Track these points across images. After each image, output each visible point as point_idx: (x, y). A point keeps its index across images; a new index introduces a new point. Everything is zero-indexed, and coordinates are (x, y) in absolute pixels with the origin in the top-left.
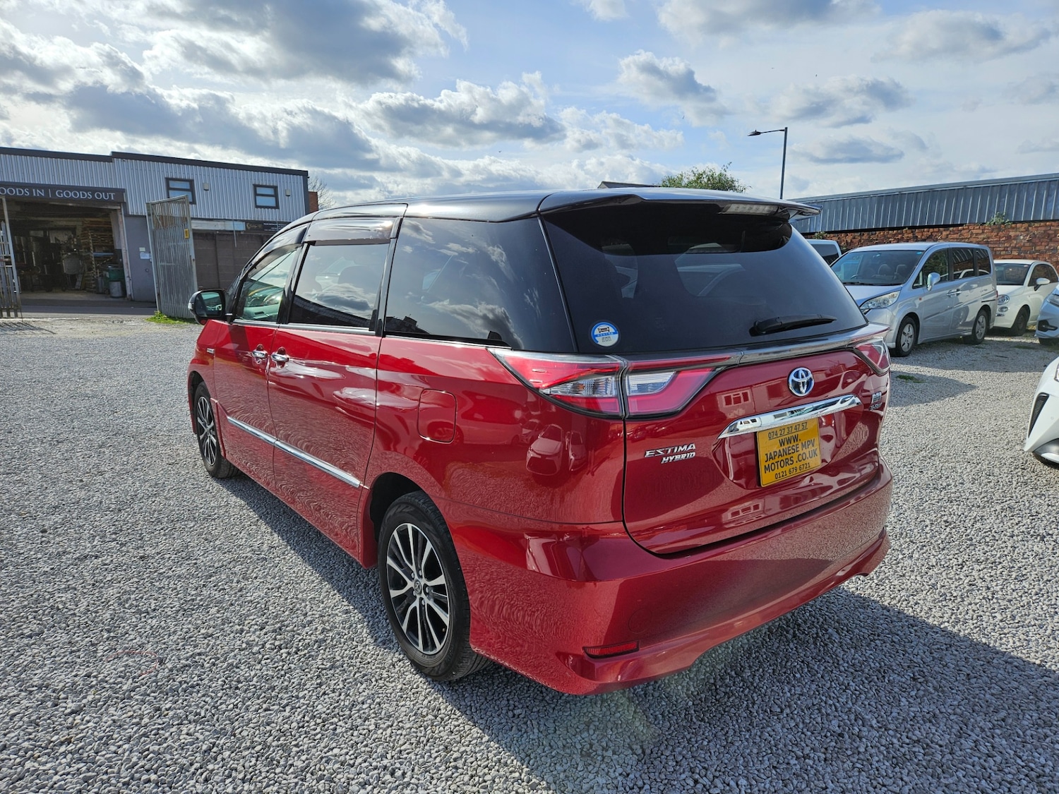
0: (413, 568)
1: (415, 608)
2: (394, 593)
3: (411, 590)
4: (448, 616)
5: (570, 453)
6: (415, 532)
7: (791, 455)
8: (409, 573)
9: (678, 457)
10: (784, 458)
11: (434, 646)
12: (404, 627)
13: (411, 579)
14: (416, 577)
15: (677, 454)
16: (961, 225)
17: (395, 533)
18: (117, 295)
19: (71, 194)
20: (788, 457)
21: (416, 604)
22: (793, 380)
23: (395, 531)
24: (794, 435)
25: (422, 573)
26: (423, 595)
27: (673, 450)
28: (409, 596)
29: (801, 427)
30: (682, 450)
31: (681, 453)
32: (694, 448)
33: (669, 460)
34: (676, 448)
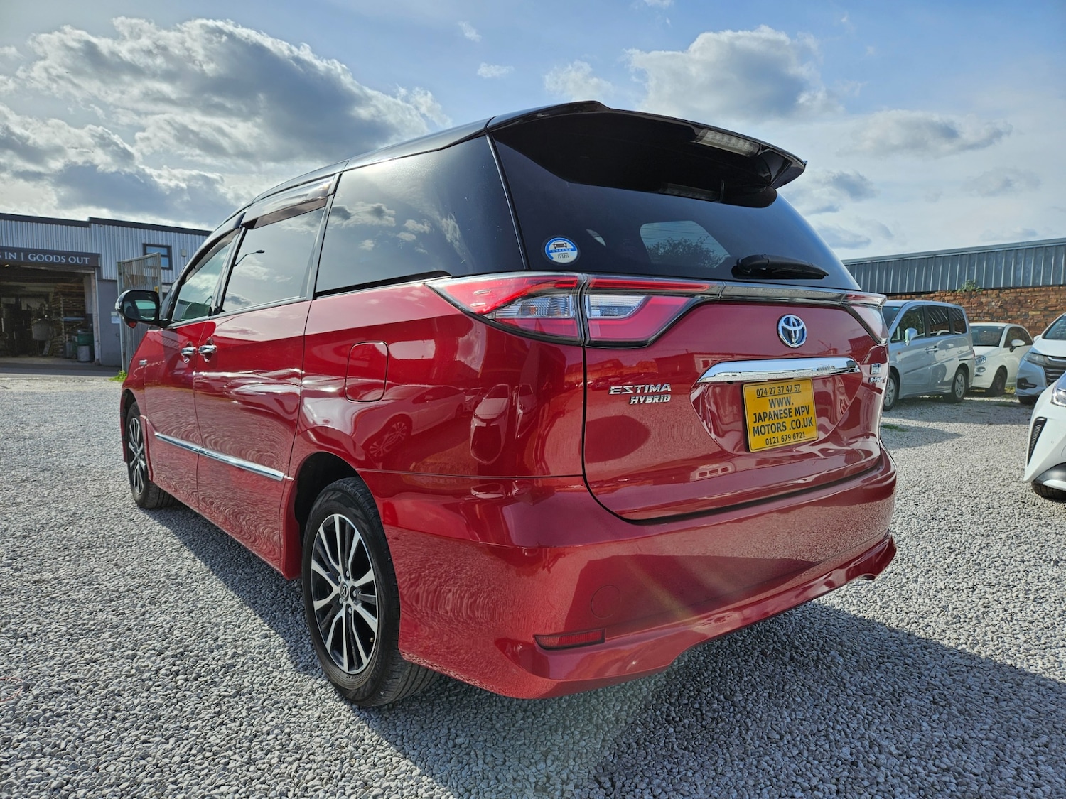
0: (339, 568)
1: (341, 618)
2: (318, 604)
3: (338, 596)
4: (377, 621)
6: (343, 523)
7: (784, 420)
8: (335, 576)
9: (649, 400)
10: (775, 422)
11: (360, 663)
12: (328, 645)
13: (337, 583)
14: (343, 580)
15: (648, 394)
16: (933, 292)
17: (321, 530)
18: (85, 359)
19: (45, 258)
20: (781, 421)
21: (342, 613)
22: (783, 327)
23: (321, 527)
24: (785, 396)
25: (349, 574)
26: (350, 601)
27: (643, 389)
28: (335, 606)
29: (793, 389)
30: (654, 390)
31: (654, 394)
32: (669, 390)
33: (639, 401)
34: (647, 386)
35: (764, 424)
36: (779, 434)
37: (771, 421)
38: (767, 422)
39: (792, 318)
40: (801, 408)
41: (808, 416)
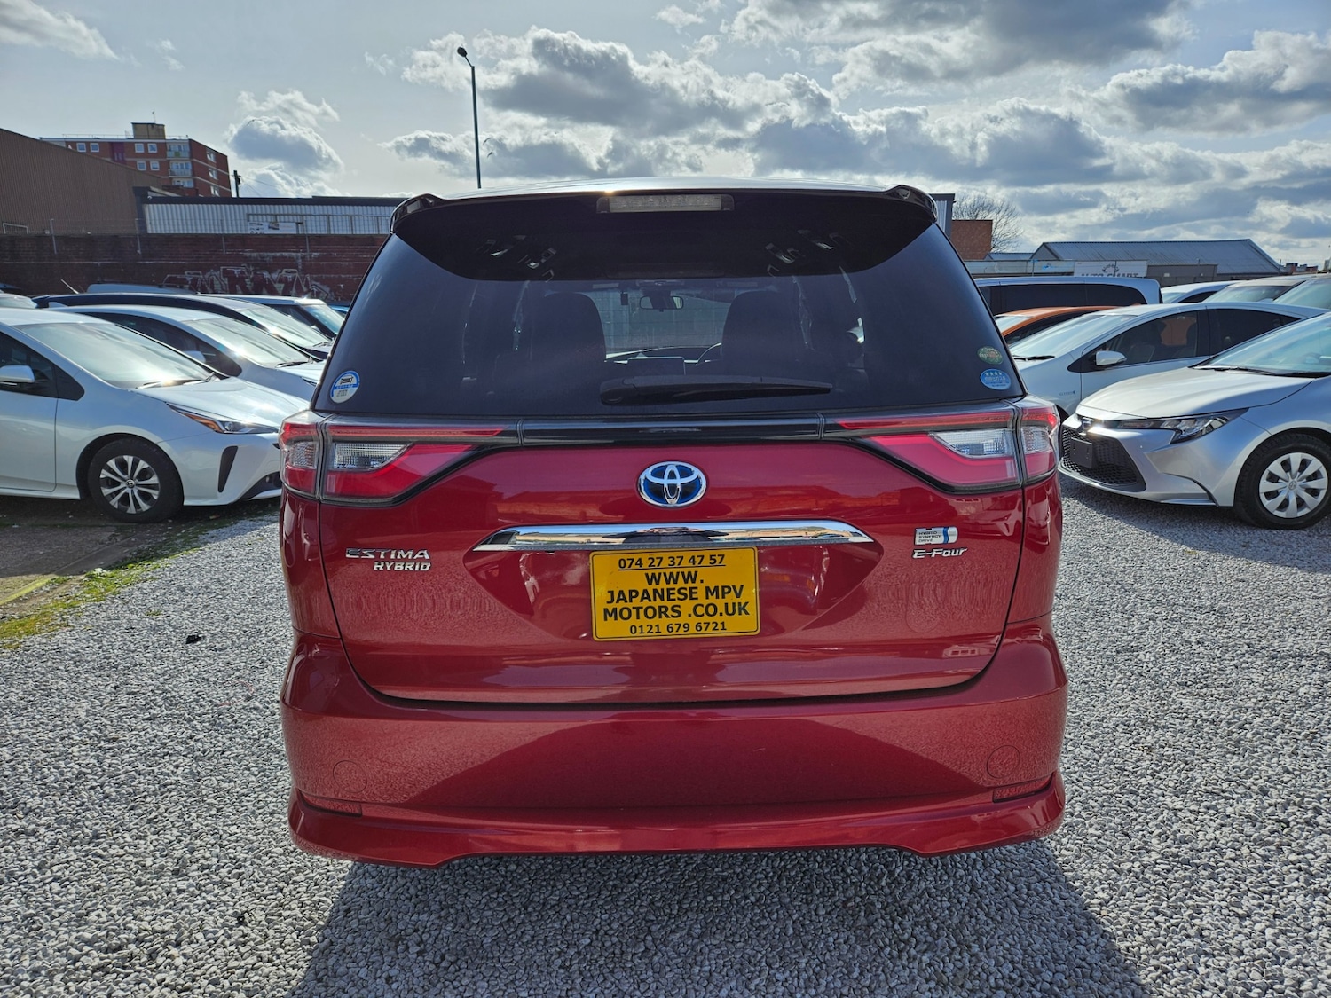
5: (303, 535)
9: (399, 567)
10: (656, 604)
15: (396, 561)
20: (668, 604)
24: (685, 571)
27: (388, 555)
29: (706, 561)
30: (404, 556)
31: (405, 561)
32: (427, 557)
33: (385, 567)
34: (394, 552)
35: (629, 605)
36: (664, 622)
37: (646, 603)
38: (636, 602)
39: (672, 467)
40: (723, 587)
41: (737, 601)
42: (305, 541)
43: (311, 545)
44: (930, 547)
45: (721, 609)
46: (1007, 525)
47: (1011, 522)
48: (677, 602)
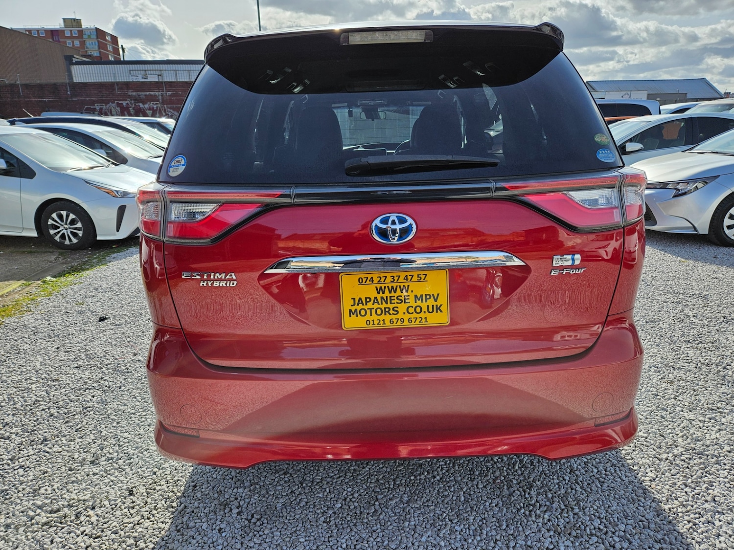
9: (216, 284)
10: (382, 306)
15: (214, 280)
20: (390, 306)
24: (401, 285)
27: (209, 276)
29: (415, 278)
30: (219, 277)
31: (220, 280)
32: (234, 277)
33: (207, 284)
34: (213, 274)
35: (366, 307)
36: (388, 318)
37: (376, 306)
38: (370, 305)
39: (393, 217)
40: (426, 295)
41: (435, 304)
42: (156, 266)
43: (161, 269)
44: (562, 268)
45: (425, 309)
46: (606, 251)
47: (610, 249)
48: (396, 305)
